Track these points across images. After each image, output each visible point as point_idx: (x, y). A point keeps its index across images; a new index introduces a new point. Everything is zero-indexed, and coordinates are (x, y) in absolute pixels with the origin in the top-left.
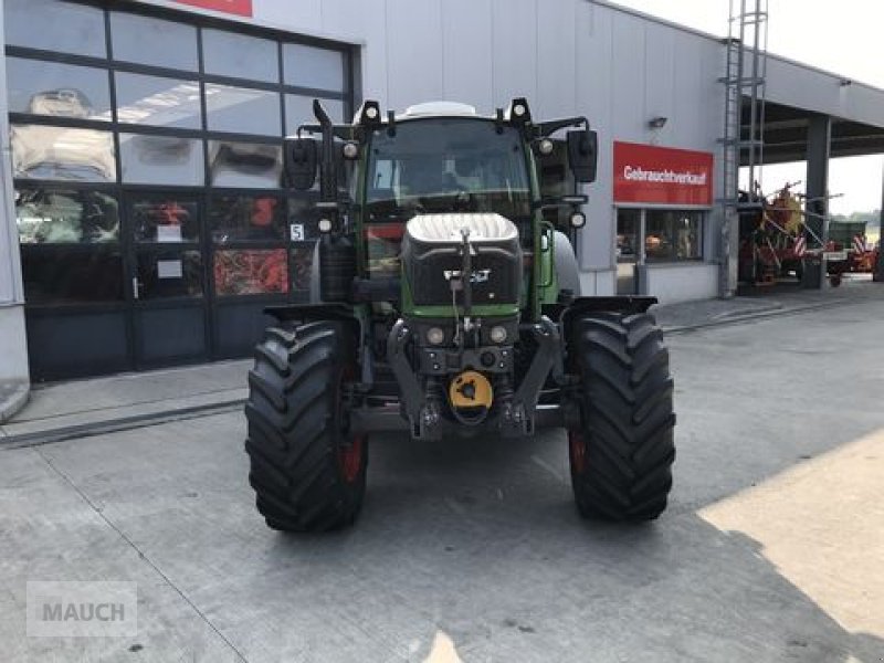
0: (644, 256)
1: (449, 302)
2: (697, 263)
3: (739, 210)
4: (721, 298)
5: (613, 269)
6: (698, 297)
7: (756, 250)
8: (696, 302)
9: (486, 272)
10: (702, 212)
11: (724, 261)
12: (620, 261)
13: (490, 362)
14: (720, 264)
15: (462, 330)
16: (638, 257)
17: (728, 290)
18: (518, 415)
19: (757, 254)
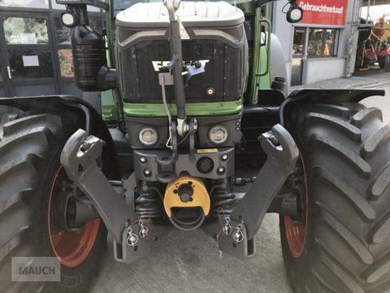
0: (306, 54)
1: (158, 100)
2: (333, 58)
3: (359, 28)
4: (345, 77)
5: (290, 61)
6: (333, 77)
7: (365, 51)
8: (331, 80)
9: (203, 63)
10: (339, 29)
11: (348, 57)
12: (294, 57)
13: (208, 167)
14: (346, 59)
15: (176, 133)
16: (303, 54)
17: (349, 73)
18: (238, 235)
19: (365, 54)
